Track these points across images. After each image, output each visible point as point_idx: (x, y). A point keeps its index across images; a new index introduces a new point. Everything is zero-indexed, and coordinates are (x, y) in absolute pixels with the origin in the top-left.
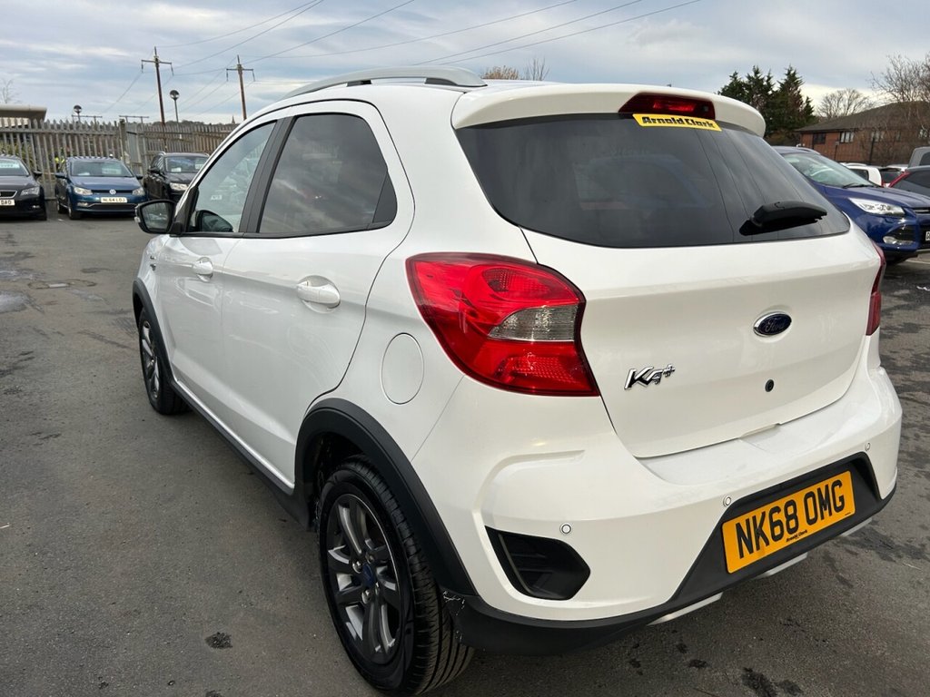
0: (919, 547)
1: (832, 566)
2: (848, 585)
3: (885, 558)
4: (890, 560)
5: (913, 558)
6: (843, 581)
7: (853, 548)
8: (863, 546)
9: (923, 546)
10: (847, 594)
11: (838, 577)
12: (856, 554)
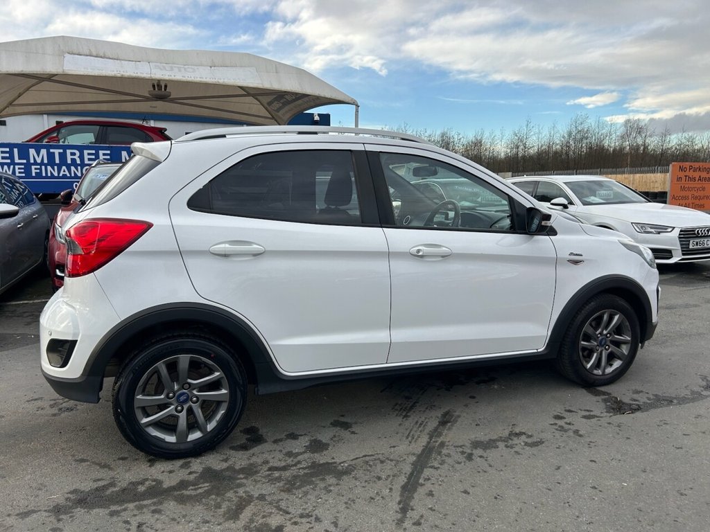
0: (61, 517)
1: (99, 464)
2: (77, 461)
3: (75, 491)
4: (71, 493)
5: (58, 505)
6: (83, 460)
7: (101, 483)
8: (97, 489)
9: (59, 520)
10: (73, 456)
11: (87, 461)
12: (94, 481)
